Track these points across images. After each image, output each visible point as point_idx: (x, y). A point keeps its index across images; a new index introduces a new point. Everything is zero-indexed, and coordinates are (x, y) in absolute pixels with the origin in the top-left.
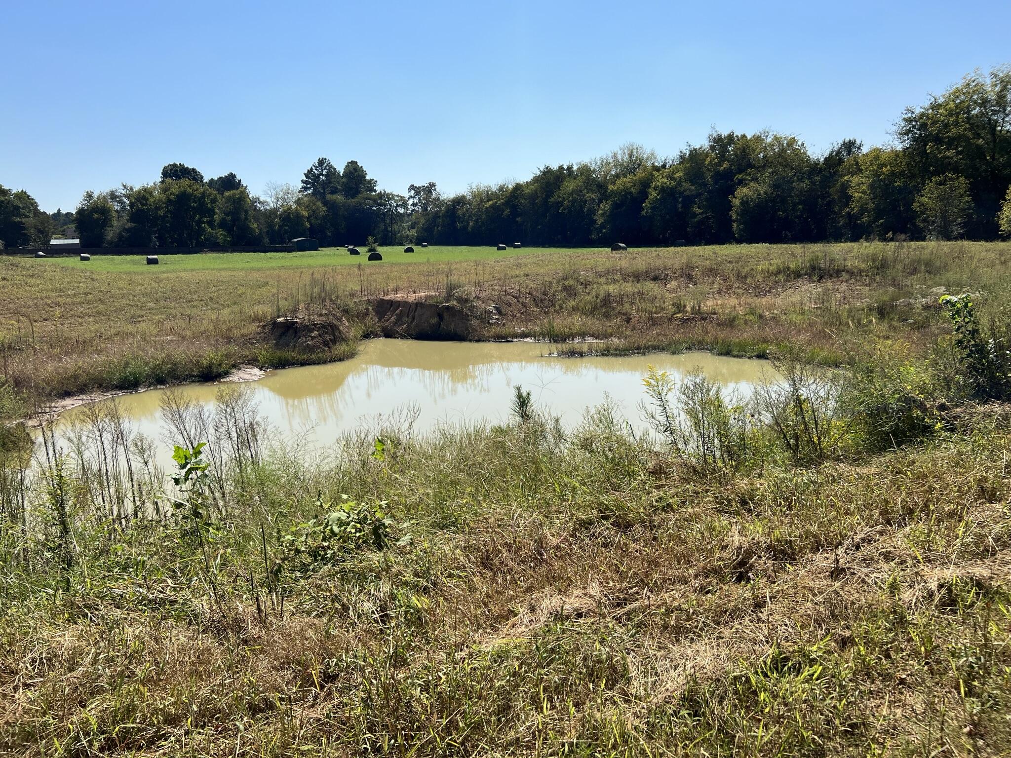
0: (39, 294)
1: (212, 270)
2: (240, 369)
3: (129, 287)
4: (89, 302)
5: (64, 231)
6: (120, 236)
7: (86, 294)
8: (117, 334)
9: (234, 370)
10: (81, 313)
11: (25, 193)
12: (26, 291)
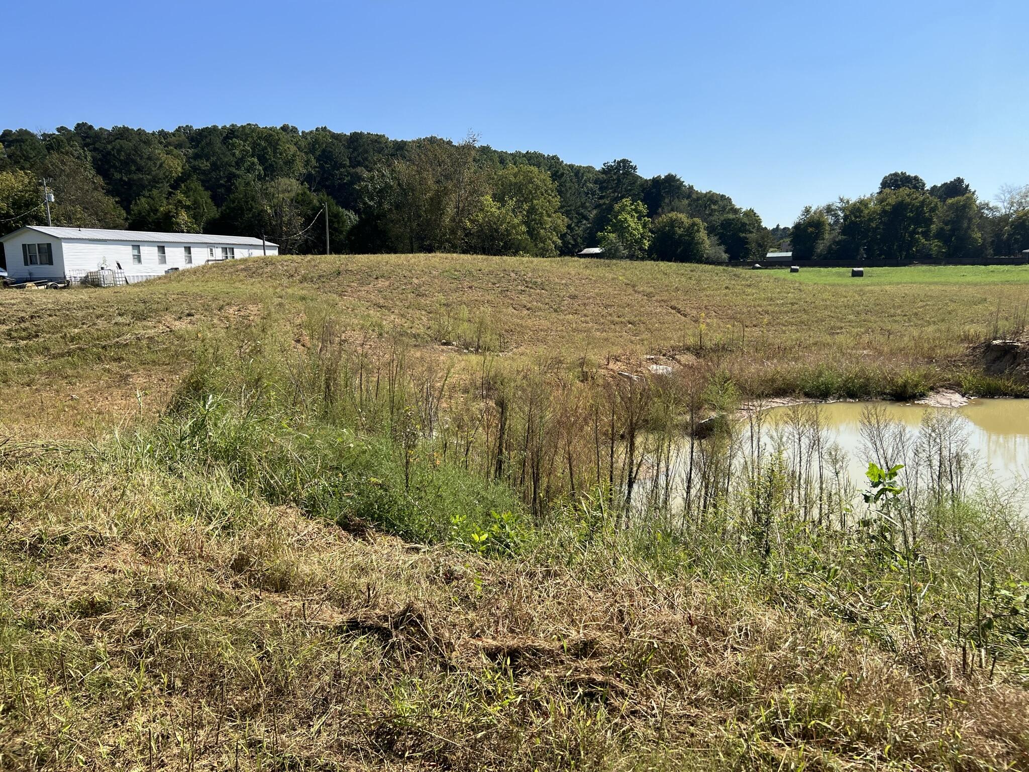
0: (753, 303)
1: (920, 283)
2: (938, 393)
3: (833, 299)
4: (794, 312)
5: (779, 245)
6: (830, 248)
7: (792, 304)
8: (815, 344)
9: (931, 393)
10: (786, 321)
11: (753, 211)
12: (743, 300)
